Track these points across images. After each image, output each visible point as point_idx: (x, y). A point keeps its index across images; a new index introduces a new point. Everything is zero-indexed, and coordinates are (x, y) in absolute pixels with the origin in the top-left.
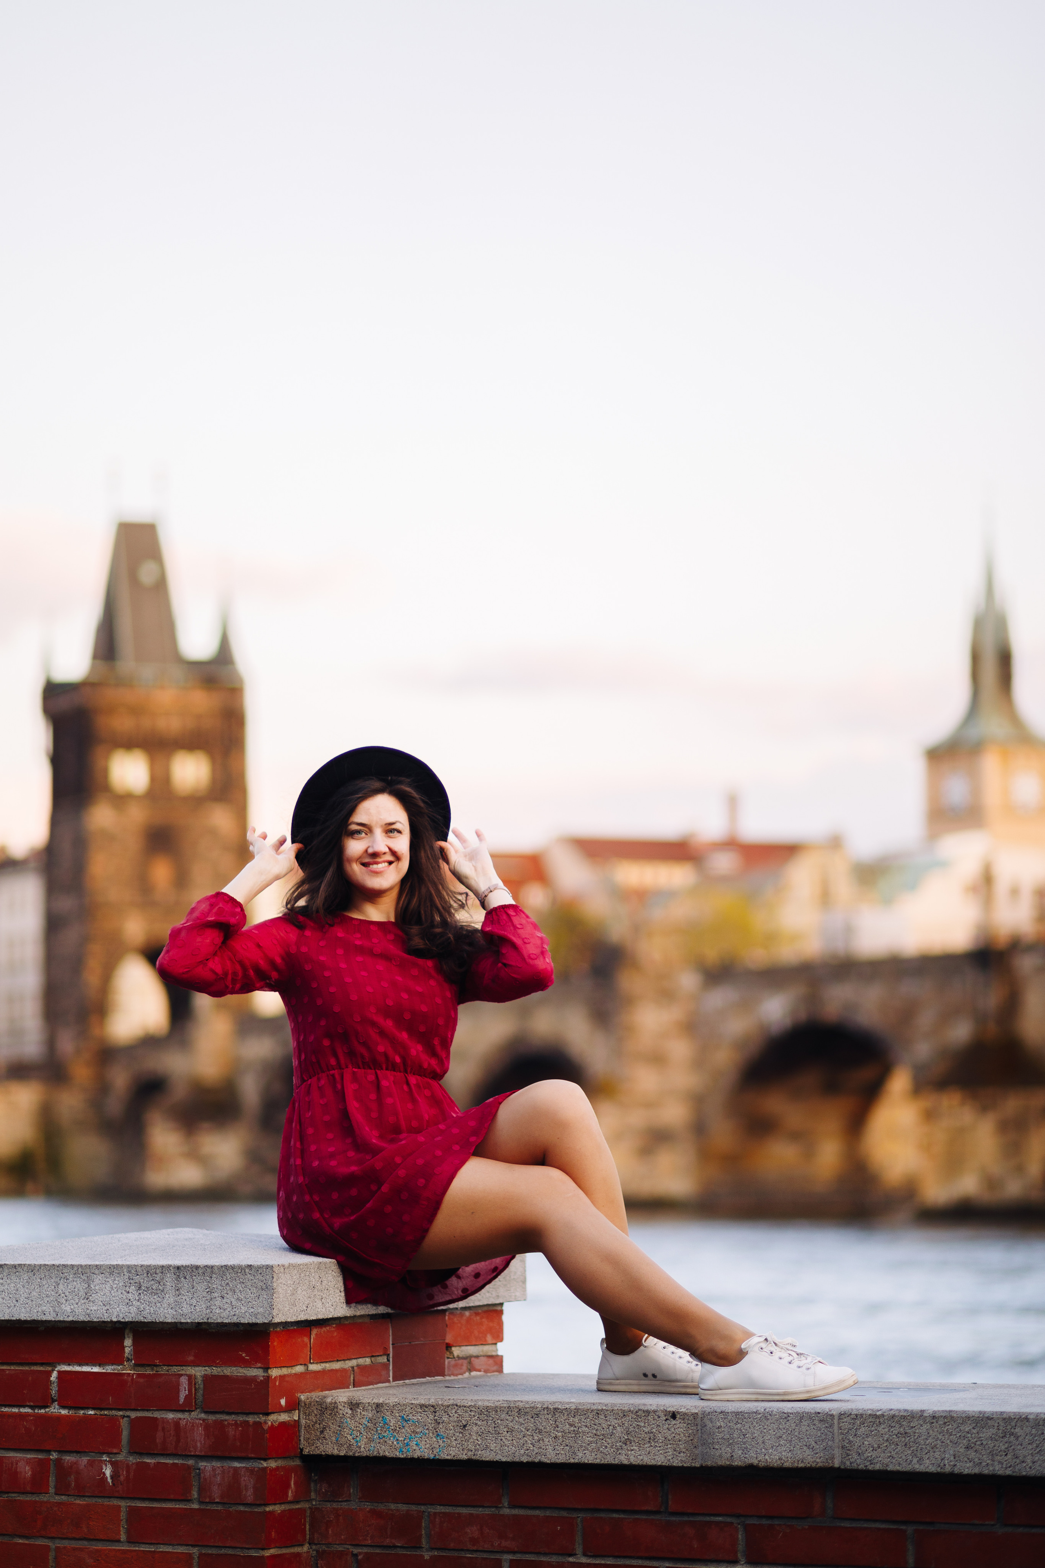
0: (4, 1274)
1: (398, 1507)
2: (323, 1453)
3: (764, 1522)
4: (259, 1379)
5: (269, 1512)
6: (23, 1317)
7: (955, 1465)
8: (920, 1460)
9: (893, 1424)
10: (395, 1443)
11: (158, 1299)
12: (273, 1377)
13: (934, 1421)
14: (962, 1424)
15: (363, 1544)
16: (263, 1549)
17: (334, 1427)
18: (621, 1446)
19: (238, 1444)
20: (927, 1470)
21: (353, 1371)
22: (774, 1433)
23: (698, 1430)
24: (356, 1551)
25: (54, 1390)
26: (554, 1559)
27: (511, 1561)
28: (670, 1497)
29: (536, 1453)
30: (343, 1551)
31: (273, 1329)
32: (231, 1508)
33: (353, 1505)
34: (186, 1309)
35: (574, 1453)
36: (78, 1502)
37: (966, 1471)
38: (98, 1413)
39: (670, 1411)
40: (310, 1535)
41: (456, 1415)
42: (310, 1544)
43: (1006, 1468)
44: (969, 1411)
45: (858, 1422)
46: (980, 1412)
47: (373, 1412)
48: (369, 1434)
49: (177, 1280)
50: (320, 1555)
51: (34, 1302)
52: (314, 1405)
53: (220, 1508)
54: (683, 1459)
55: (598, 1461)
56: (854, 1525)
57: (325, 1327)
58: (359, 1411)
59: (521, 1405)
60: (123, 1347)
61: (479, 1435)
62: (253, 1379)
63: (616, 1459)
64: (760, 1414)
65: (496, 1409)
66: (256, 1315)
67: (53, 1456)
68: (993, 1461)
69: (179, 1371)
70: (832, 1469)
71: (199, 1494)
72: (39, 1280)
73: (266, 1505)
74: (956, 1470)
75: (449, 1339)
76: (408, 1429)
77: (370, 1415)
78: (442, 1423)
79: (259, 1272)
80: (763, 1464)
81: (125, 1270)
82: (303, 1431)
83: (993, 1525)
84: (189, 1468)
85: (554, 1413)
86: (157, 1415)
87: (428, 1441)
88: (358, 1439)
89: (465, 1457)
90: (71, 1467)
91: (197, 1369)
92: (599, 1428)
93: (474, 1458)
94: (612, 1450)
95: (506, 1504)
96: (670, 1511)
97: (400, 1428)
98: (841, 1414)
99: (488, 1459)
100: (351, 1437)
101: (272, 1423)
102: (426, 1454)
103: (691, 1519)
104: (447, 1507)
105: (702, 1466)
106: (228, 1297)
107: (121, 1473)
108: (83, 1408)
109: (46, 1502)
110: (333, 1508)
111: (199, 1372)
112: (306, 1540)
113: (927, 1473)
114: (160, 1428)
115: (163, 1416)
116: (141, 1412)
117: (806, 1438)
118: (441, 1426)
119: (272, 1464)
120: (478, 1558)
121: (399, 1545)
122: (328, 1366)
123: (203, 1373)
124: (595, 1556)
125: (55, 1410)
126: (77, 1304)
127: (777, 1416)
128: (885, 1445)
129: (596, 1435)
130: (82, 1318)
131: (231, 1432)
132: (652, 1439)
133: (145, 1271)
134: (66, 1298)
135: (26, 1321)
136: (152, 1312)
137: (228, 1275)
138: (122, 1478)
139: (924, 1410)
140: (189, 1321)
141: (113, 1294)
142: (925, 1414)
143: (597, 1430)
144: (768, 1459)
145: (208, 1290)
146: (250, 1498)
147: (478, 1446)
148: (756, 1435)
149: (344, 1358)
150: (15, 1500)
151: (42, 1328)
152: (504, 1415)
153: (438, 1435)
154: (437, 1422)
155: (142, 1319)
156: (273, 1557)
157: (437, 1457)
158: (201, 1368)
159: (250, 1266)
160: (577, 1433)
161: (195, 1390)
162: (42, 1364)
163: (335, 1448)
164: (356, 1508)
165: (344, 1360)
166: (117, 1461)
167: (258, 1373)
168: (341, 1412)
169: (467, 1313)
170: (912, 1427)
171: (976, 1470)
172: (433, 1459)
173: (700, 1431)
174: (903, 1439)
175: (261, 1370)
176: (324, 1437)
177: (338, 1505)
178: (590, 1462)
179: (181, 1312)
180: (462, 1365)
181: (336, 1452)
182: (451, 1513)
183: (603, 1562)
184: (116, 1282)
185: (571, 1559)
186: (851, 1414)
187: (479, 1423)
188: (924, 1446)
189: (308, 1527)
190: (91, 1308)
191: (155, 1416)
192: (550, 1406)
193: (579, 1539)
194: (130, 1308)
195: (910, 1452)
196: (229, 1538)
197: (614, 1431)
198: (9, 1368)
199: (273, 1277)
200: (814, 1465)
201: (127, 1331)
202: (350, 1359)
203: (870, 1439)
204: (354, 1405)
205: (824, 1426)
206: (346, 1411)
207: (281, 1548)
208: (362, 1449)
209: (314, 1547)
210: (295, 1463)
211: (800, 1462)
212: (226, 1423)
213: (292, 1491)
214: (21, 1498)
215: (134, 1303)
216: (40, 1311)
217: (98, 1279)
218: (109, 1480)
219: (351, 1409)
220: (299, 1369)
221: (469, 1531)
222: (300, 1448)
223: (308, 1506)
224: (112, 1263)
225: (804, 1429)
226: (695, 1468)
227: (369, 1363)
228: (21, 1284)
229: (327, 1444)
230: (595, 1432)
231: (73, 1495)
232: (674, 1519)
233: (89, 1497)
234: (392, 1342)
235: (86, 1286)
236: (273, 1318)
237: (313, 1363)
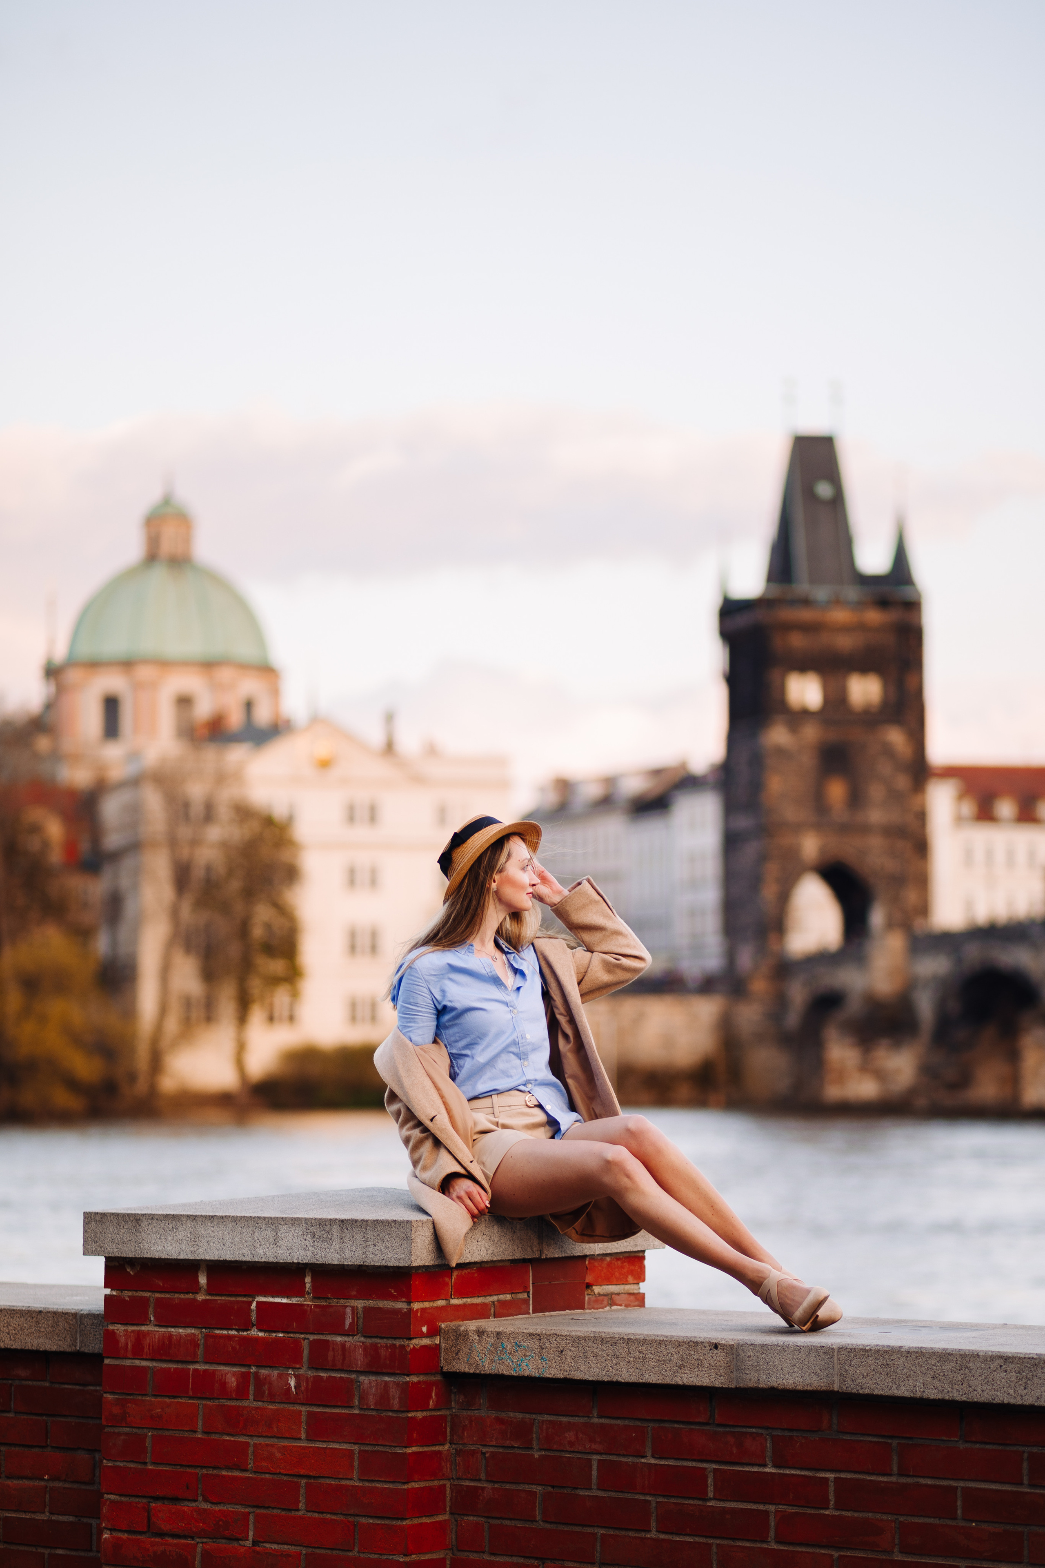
0: (215, 1223)
1: (515, 1415)
2: (458, 1371)
3: (786, 1433)
4: (403, 1310)
5: (411, 1417)
6: (229, 1257)
7: (924, 1392)
8: (898, 1386)
9: (878, 1357)
10: (511, 1364)
11: (328, 1245)
12: (415, 1310)
13: (909, 1355)
14: (929, 1358)
15: (490, 1444)
16: (406, 1447)
17: (466, 1350)
18: (677, 1370)
19: (388, 1362)
20: (904, 1395)
21: (494, 1305)
22: (790, 1362)
23: (734, 1359)
24: (484, 1450)
25: (254, 1317)
26: (630, 1460)
27: (599, 1460)
28: (716, 1412)
29: (615, 1374)
30: (475, 1450)
31: (415, 1271)
32: (382, 1413)
33: (483, 1413)
34: (348, 1254)
35: (642, 1375)
36: (270, 1407)
37: (932, 1397)
38: (286, 1336)
39: (713, 1343)
40: (450, 1437)
41: (556, 1342)
42: (450, 1444)
43: (962, 1395)
44: (935, 1348)
45: (852, 1355)
46: (944, 1349)
47: (495, 1338)
48: (492, 1356)
49: (341, 1231)
50: (458, 1452)
51: (236, 1246)
52: (451, 1332)
53: (374, 1413)
54: (723, 1381)
55: (660, 1382)
56: (853, 1438)
57: (466, 1269)
58: (484, 1337)
59: (603, 1335)
60: (305, 1284)
61: (573, 1359)
62: (398, 1311)
63: (673, 1380)
64: (779, 1346)
65: (585, 1338)
66: (399, 1260)
67: (252, 1369)
68: (953, 1389)
69: (346, 1303)
70: (832, 1392)
71: (359, 1402)
72: (240, 1229)
73: (408, 1412)
74: (925, 1396)
75: (589, 1279)
76: (520, 1353)
77: (492, 1341)
78: (545, 1348)
79: (402, 1226)
80: (781, 1386)
81: (303, 1222)
82: (443, 1353)
83: (957, 1441)
84: (351, 1381)
85: (628, 1342)
86: (329, 1338)
87: (535, 1363)
88: (483, 1360)
89: (562, 1376)
90: (265, 1379)
91: (358, 1301)
92: (661, 1355)
93: (568, 1377)
94: (670, 1373)
95: (595, 1414)
96: (716, 1423)
97: (514, 1352)
98: (839, 1348)
99: (578, 1378)
100: (478, 1358)
101: (414, 1346)
102: (533, 1373)
103: (732, 1430)
104: (552, 1416)
105: (736, 1388)
106: (379, 1245)
107: (302, 1384)
108: (275, 1332)
109: (247, 1407)
110: (468, 1415)
111: (360, 1304)
112: (446, 1440)
113: (903, 1397)
114: (331, 1349)
115: (334, 1339)
116: (318, 1336)
117: (813, 1366)
118: (544, 1351)
119: (415, 1379)
120: (574, 1457)
121: (516, 1446)
122: (469, 1301)
123: (363, 1305)
124: (661, 1458)
125: (254, 1332)
126: (268, 1248)
127: (793, 1349)
128: (872, 1373)
129: (658, 1360)
130: (272, 1260)
131: (383, 1352)
132: (700, 1365)
133: (318, 1223)
134: (260, 1243)
135: (231, 1262)
136: (323, 1255)
137: (379, 1227)
138: (303, 1388)
139: (902, 1347)
140: (350, 1264)
141: (295, 1241)
142: (902, 1350)
143: (659, 1357)
144: (785, 1383)
145: (364, 1239)
146: (396, 1406)
147: (571, 1368)
148: (776, 1363)
149: (485, 1294)
150: (224, 1405)
151: (244, 1267)
152: (591, 1343)
153: (542, 1358)
154: (541, 1348)
155: (316, 1262)
156: (414, 1453)
157: (542, 1376)
158: (361, 1301)
159: (395, 1221)
160: (644, 1359)
161: (357, 1318)
162: (245, 1296)
163: (467, 1367)
164: (485, 1416)
165: (484, 1296)
166: (299, 1374)
167: (403, 1306)
168: (471, 1338)
169: (608, 1259)
170: (892, 1360)
171: (940, 1396)
172: (539, 1377)
173: (735, 1359)
174: (886, 1369)
175: (405, 1304)
176: (458, 1358)
177: (471, 1413)
178: (654, 1382)
179: (344, 1256)
180: (603, 1301)
181: (467, 1370)
182: (555, 1421)
183: (667, 1463)
184: (297, 1231)
185: (643, 1460)
186: (847, 1348)
187: (573, 1349)
188: (901, 1376)
189: (448, 1430)
190: (279, 1252)
191: (328, 1339)
192: (625, 1337)
193: (649, 1444)
194: (307, 1252)
195: (890, 1380)
196: (381, 1438)
197: (672, 1358)
198: (220, 1298)
199: (411, 1230)
200: (819, 1389)
201: (307, 1271)
202: (491, 1295)
203: (861, 1369)
204: (480, 1333)
205: (827, 1357)
206: (475, 1337)
207: (423, 1446)
208: (486, 1368)
209: (454, 1446)
210: (436, 1378)
211: (809, 1386)
212: (379, 1345)
213: (433, 1401)
214: (229, 1403)
215: (310, 1248)
216: (241, 1253)
217: (283, 1229)
218: (293, 1390)
219: (478, 1336)
220: (441, 1303)
221: (567, 1435)
222: (441, 1366)
223: (448, 1413)
224: (293, 1217)
225: (812, 1359)
226: (731, 1389)
227: (510, 1299)
228: (227, 1231)
229: (461, 1363)
230: (658, 1358)
231: (267, 1402)
232: (720, 1429)
233: (279, 1403)
234: (532, 1281)
235: (275, 1234)
236: (411, 1262)
237: (454, 1298)
